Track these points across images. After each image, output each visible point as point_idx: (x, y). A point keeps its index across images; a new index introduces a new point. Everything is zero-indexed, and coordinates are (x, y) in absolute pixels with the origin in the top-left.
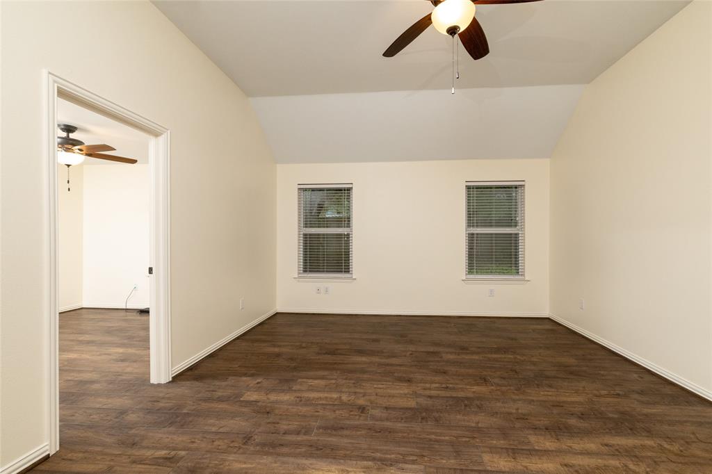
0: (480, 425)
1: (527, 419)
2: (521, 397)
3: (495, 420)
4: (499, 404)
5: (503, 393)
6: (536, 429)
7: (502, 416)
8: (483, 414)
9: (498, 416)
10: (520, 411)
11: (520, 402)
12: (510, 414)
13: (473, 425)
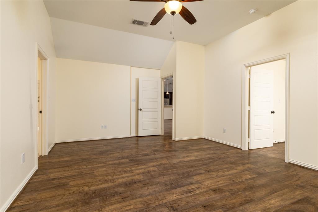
0: (162, 177)
1: (143, 185)
2: (145, 199)
3: (157, 181)
4: (157, 189)
5: (157, 199)
6: (140, 181)
7: (155, 183)
8: (163, 182)
9: (156, 183)
10: (147, 188)
11: (146, 194)
12: (151, 185)
13: (164, 176)
